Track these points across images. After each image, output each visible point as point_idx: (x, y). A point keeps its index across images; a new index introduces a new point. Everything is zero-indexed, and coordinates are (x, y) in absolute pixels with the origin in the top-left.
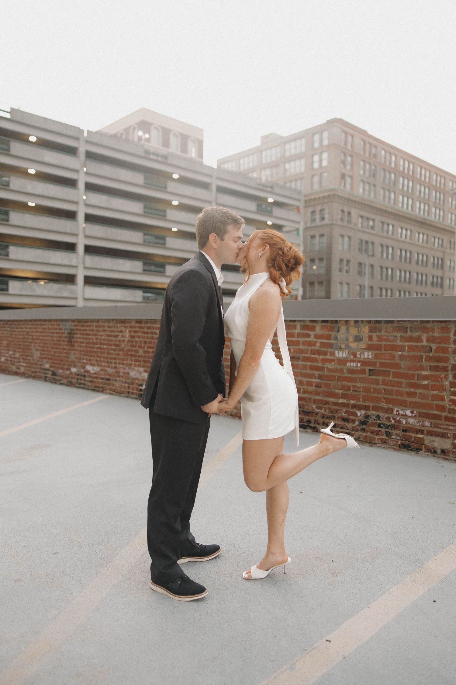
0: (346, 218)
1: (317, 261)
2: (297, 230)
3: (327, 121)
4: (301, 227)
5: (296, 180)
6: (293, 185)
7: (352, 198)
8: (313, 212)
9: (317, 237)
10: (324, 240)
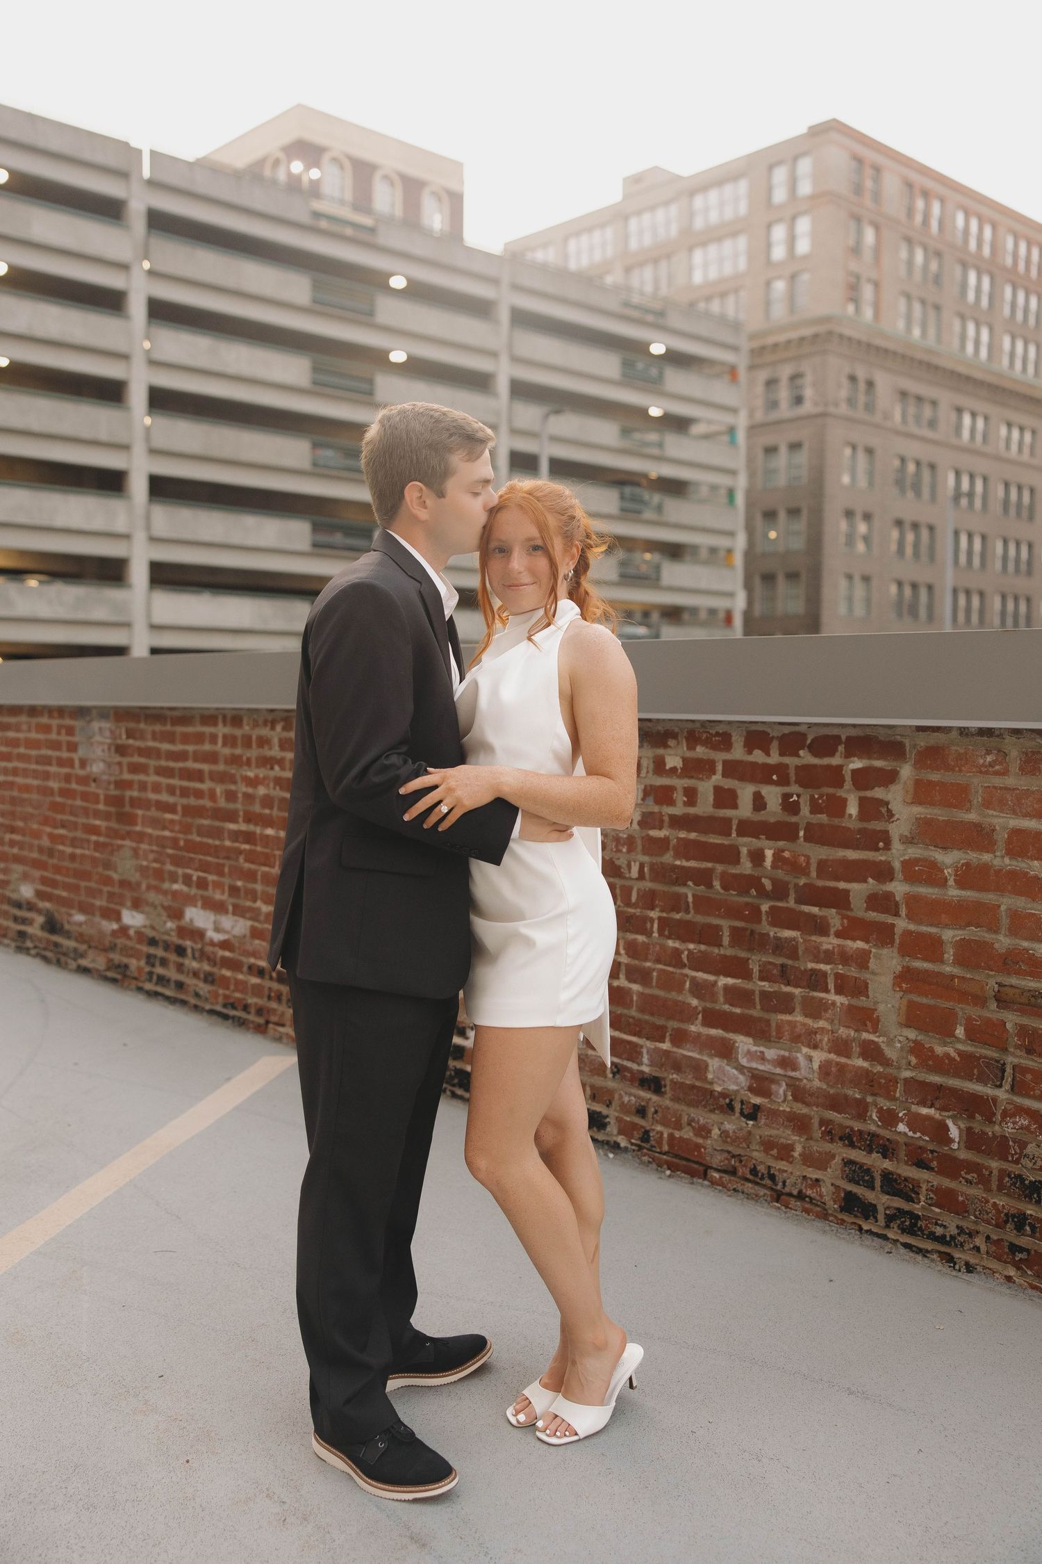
0: (862, 399)
1: (782, 515)
2: (731, 430)
3: (810, 128)
4: (742, 421)
5: (723, 295)
6: (715, 307)
7: (878, 342)
8: (771, 383)
9: (783, 450)
10: (803, 458)
